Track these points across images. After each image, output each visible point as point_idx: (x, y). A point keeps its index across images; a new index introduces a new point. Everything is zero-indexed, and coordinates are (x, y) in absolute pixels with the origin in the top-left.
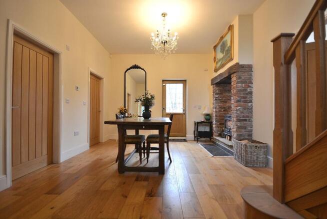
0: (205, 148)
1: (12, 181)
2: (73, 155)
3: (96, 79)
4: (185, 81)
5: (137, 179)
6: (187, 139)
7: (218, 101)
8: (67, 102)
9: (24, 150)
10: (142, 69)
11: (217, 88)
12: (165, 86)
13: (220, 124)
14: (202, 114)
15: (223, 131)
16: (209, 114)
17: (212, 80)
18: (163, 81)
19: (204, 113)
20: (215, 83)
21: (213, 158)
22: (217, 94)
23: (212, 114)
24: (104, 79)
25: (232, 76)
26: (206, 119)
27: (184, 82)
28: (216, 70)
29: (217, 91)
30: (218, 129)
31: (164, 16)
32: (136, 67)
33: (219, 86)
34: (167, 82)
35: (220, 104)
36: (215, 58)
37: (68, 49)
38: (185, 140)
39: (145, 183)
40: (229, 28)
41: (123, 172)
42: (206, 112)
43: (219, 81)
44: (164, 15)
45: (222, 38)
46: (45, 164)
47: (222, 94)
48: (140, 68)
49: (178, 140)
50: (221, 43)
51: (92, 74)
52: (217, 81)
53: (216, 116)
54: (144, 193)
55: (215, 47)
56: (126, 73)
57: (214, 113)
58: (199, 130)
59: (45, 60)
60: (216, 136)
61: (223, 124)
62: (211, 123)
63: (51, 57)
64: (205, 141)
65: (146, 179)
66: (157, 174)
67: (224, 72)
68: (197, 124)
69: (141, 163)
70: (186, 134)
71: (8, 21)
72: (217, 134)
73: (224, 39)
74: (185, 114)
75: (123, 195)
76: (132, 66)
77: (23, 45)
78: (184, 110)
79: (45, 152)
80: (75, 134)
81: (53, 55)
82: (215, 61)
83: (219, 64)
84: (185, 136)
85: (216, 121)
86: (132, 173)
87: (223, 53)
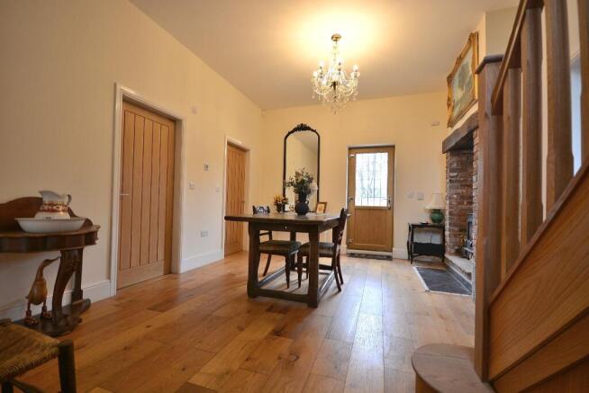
0: (422, 275)
1: (118, 290)
2: (198, 265)
3: (237, 151)
4: (393, 147)
5: (271, 309)
6: (393, 257)
7: (456, 184)
8: (191, 187)
9: (135, 251)
10: (313, 130)
11: (454, 159)
12: (354, 158)
13: (461, 230)
14: (425, 210)
15: (465, 245)
16: (439, 210)
17: (445, 143)
18: (350, 149)
19: (428, 207)
20: (448, 148)
21: (426, 295)
22: (452, 170)
23: (445, 210)
24: (251, 151)
25: (475, 133)
26: (433, 220)
27: (389, 149)
28: (451, 123)
29: (455, 165)
30: (453, 239)
31: (336, 40)
32: (303, 128)
33: (458, 155)
34: (357, 151)
35: (460, 191)
36: (449, 99)
37: (194, 111)
38: (389, 258)
39: (279, 317)
40: (469, 39)
41: (255, 297)
42: (433, 205)
43: (453, 144)
44: (336, 38)
45: (460, 59)
46: (162, 274)
47: (466, 171)
48: (308, 129)
49: (374, 257)
50: (460, 69)
51: (230, 144)
52: (451, 146)
53: (450, 213)
54: (270, 329)
55: (450, 79)
56: (288, 140)
57: (447, 208)
58: (415, 240)
59: (164, 130)
60: (451, 254)
61: (465, 230)
62: (442, 228)
63: (171, 125)
64: (430, 263)
65: (284, 311)
66: (304, 306)
67: (461, 128)
68: (413, 228)
69: (288, 287)
70: (392, 246)
71: (115, 85)
72: (453, 251)
73: (464, 62)
74: (390, 208)
75: (238, 327)
76: (296, 126)
77: (135, 114)
78: (389, 201)
79: (161, 256)
80: (203, 234)
81: (175, 121)
82: (449, 105)
83: (457, 111)
84: (391, 251)
85: (450, 224)
86: (268, 299)
87: (463, 89)
